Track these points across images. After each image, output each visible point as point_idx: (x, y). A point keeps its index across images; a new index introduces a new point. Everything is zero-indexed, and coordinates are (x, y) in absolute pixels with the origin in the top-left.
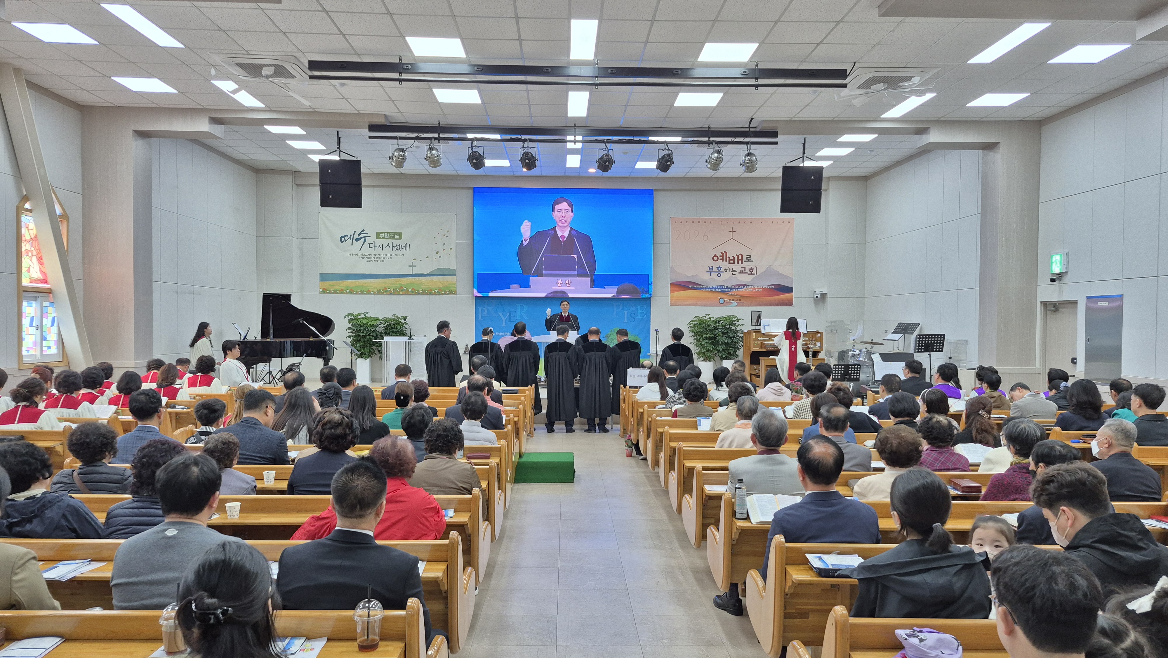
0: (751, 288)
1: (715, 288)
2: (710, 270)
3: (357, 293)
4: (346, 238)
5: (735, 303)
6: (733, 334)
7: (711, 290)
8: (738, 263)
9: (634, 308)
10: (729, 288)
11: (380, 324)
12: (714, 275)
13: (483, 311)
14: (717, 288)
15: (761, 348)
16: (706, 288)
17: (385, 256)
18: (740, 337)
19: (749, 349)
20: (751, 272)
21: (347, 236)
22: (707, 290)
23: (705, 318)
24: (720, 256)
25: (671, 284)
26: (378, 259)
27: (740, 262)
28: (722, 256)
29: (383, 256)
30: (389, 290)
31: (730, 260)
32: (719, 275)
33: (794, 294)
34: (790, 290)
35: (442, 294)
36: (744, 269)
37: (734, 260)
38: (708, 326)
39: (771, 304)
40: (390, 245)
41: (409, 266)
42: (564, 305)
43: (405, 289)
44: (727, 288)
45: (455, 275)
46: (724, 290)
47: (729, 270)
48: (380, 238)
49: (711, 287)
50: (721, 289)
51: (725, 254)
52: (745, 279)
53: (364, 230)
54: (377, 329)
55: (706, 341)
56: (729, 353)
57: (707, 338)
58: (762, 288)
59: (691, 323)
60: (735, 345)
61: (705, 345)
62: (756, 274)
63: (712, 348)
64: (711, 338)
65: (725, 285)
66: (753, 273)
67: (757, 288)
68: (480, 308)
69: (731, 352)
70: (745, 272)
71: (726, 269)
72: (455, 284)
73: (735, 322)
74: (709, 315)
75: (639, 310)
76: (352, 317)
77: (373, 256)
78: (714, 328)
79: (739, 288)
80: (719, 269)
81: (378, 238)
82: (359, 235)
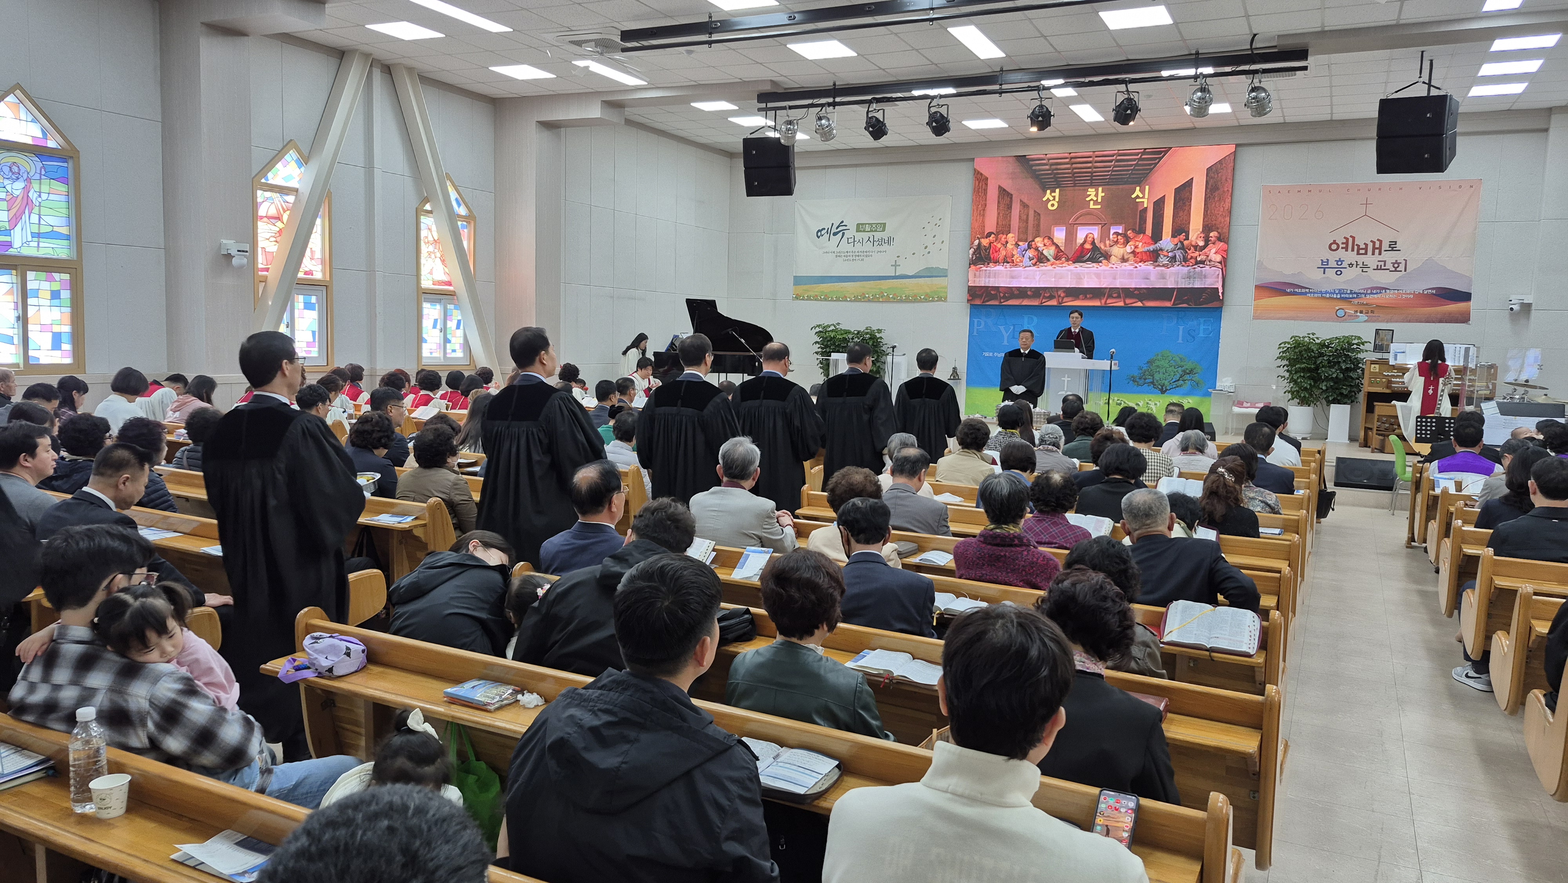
0: (1394, 293)
1: (1331, 293)
2: (1324, 265)
5: (1363, 317)
6: (1350, 365)
7: (1322, 296)
8: (1373, 254)
9: (1195, 322)
10: (1355, 293)
12: (1331, 273)
13: (979, 324)
14: (1335, 293)
16: (1314, 293)
18: (1361, 370)
20: (1396, 268)
22: (1316, 295)
23: (1306, 338)
24: (1343, 243)
25: (1258, 287)
26: (857, 258)
27: (1377, 251)
28: (1347, 243)
29: (862, 254)
30: (867, 296)
32: (1339, 273)
33: (1474, 304)
34: (1465, 297)
35: (930, 301)
36: (1382, 263)
37: (1366, 249)
38: (1311, 350)
39: (1429, 320)
41: (892, 266)
42: (1073, 318)
43: (886, 294)
44: (1351, 293)
45: (946, 276)
46: (1345, 297)
47: (1357, 265)
48: (861, 231)
49: (1324, 290)
50: (1341, 294)
51: (1351, 240)
52: (1385, 278)
55: (1302, 374)
56: (1342, 394)
57: (1303, 370)
58: (1414, 294)
59: (1282, 345)
60: (1352, 382)
61: (1299, 380)
62: (1405, 271)
63: (1310, 384)
64: (1309, 370)
65: (1348, 287)
66: (1398, 269)
67: (1404, 294)
68: (976, 320)
69: (1345, 392)
70: (1383, 267)
71: (1351, 264)
72: (946, 288)
73: (1355, 346)
74: (1313, 334)
75: (1201, 325)
76: (821, 329)
77: (851, 254)
78: (1316, 355)
79: (1372, 293)
80: (1340, 263)
81: (858, 231)
82: (837, 228)
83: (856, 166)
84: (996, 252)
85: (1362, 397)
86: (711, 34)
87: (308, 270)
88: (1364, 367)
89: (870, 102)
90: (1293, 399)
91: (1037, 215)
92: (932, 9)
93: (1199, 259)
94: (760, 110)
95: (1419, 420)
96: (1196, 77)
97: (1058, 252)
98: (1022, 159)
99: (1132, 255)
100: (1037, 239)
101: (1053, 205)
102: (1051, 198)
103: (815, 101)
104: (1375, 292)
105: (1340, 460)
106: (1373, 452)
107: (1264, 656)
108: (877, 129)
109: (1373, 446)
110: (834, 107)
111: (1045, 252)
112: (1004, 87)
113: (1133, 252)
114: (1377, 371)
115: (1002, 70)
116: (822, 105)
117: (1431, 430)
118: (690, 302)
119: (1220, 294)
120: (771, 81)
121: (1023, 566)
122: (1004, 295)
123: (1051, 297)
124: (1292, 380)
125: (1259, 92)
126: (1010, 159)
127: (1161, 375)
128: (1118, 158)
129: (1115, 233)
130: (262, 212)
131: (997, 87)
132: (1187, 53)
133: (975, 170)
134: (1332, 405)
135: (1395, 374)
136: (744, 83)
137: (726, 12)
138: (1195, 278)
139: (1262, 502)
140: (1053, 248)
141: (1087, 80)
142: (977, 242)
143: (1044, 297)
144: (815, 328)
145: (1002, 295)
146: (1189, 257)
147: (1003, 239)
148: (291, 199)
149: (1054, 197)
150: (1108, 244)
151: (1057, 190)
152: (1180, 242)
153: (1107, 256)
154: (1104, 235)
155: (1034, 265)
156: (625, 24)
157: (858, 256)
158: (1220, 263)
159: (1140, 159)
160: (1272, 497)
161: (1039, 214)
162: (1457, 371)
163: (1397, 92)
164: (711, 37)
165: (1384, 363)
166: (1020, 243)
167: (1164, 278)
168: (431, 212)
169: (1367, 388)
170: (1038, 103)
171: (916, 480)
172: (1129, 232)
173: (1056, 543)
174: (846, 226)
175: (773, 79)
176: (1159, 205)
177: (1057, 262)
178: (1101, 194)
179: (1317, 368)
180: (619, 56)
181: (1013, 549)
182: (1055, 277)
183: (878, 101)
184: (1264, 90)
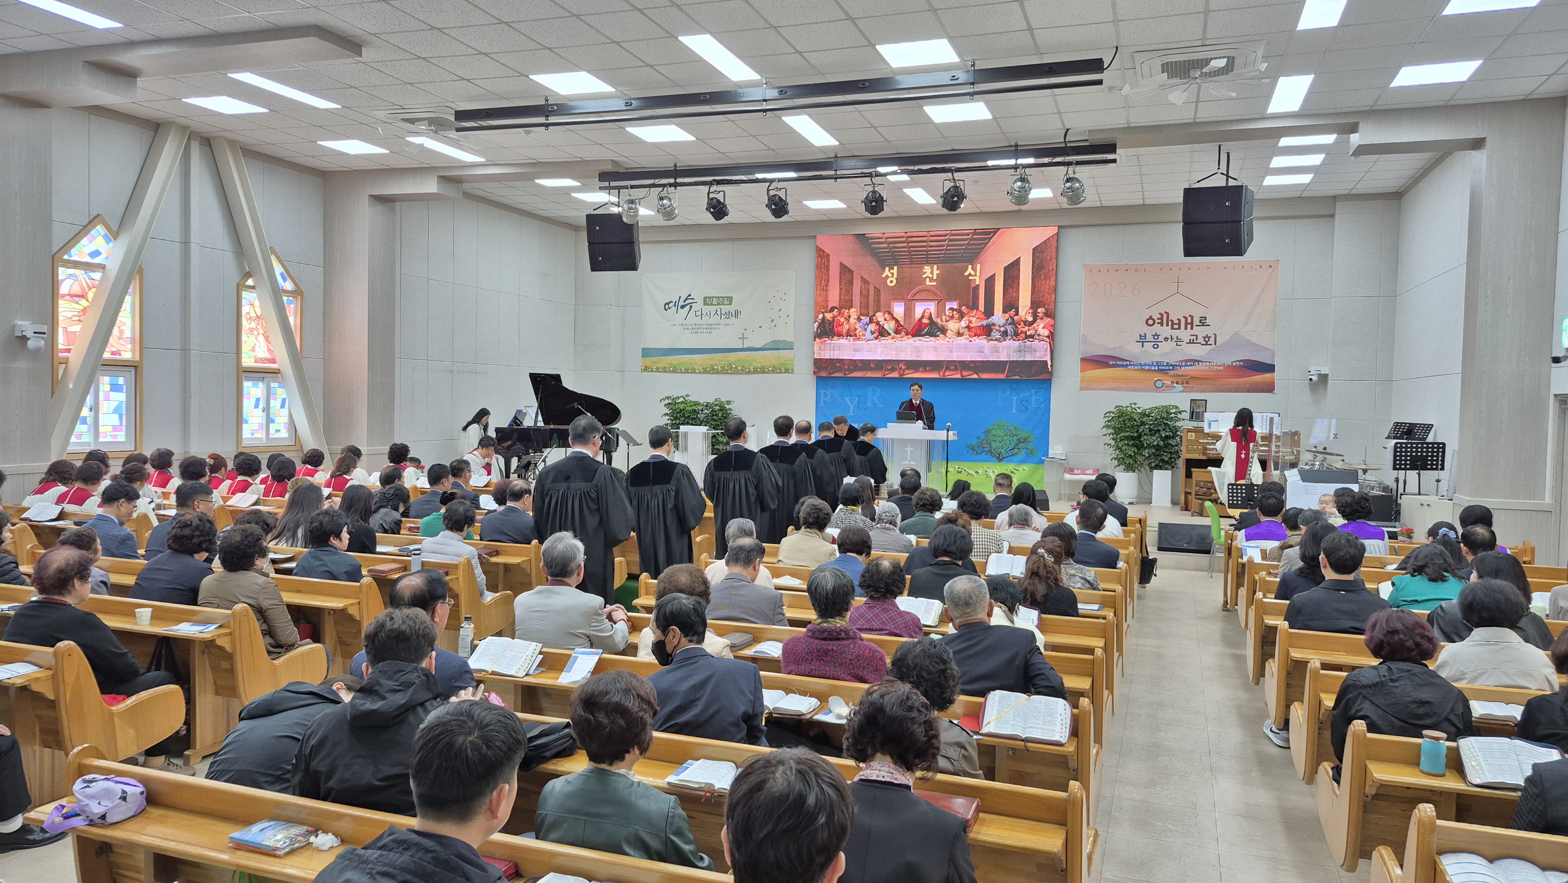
0: (1206, 366)
1: (1150, 365)
2: (1142, 339)
4: (671, 305)
5: (1179, 387)
6: (1170, 433)
7: (1142, 367)
8: (1186, 328)
9: (1027, 394)
10: (1171, 365)
11: (703, 410)
12: (1148, 346)
14: (1153, 365)
16: (1134, 365)
17: (713, 326)
18: (1179, 438)
20: (1207, 342)
21: (672, 302)
22: (1136, 367)
23: (1129, 408)
24: (1158, 319)
25: (1083, 360)
26: (705, 330)
27: (1189, 326)
28: (1162, 319)
29: (710, 327)
30: (716, 368)
31: (1173, 324)
32: (1156, 347)
33: (1277, 375)
34: (1270, 368)
35: (777, 373)
36: (1195, 338)
37: (1179, 324)
38: (1133, 419)
39: (1238, 390)
40: (719, 313)
41: (740, 338)
42: (913, 390)
43: (734, 366)
44: (1167, 365)
45: (793, 349)
46: (1163, 369)
47: (1172, 339)
48: (708, 305)
49: (1143, 363)
50: (1158, 366)
51: (1165, 316)
52: (1197, 351)
53: (690, 295)
55: (1126, 442)
56: (1163, 460)
57: (1127, 438)
58: (1224, 366)
59: (1107, 415)
60: (1171, 449)
61: (1124, 448)
62: (1215, 344)
63: (1134, 452)
64: (1133, 438)
65: (1166, 360)
66: (1209, 343)
67: (1215, 366)
68: (822, 392)
69: (1166, 459)
70: (1195, 341)
71: (1166, 338)
72: (793, 360)
73: (1173, 415)
74: (1135, 404)
75: (1033, 396)
76: (670, 401)
77: (699, 327)
78: (1139, 424)
79: (1186, 365)
80: (1156, 337)
81: (705, 304)
82: (684, 301)
83: (702, 241)
84: (840, 326)
85: (1181, 464)
86: (547, 116)
87: (114, 349)
88: (1182, 434)
89: (710, 184)
90: (1119, 465)
91: (877, 290)
92: (765, 100)
93: (1028, 333)
94: (601, 188)
95: (1230, 487)
96: (1015, 167)
97: (898, 326)
98: (861, 238)
99: (966, 330)
100: (877, 314)
101: (891, 282)
102: (890, 275)
103: (656, 181)
104: (1189, 364)
105: (1162, 526)
106: (1193, 515)
107: (1075, 743)
108: (718, 210)
109: (1193, 510)
110: (675, 187)
111: (886, 327)
112: (838, 172)
113: (968, 327)
114: (1194, 438)
115: (836, 157)
116: (664, 186)
117: (1241, 496)
118: (534, 378)
119: (1049, 367)
120: (612, 160)
121: (850, 660)
122: (849, 367)
123: (893, 370)
124: (1118, 448)
125: (1073, 182)
126: (851, 238)
127: (998, 444)
128: (951, 237)
129: (950, 309)
130: (64, 289)
131: (832, 173)
132: (1007, 145)
133: (817, 247)
134: (1155, 471)
135: (1210, 442)
136: (583, 162)
137: (563, 96)
138: (1025, 351)
139: (1082, 578)
140: (894, 322)
141: (916, 168)
142: (821, 316)
143: (887, 370)
144: (664, 399)
145: (846, 367)
146: (1019, 332)
147: (846, 314)
148: (97, 275)
149: (892, 274)
150: (944, 320)
151: (896, 268)
152: (1011, 317)
153: (944, 331)
154: (940, 311)
155: (876, 338)
156: (459, 103)
158: (1048, 337)
159: (971, 239)
160: (1091, 572)
161: (879, 290)
162: (1264, 438)
163: (1198, 182)
164: (548, 120)
165: (1199, 431)
166: (862, 318)
167: (997, 351)
168: (253, 287)
169: (1185, 455)
170: (870, 189)
171: (751, 569)
172: (963, 308)
173: (886, 630)
174: (693, 299)
175: (613, 159)
176: (990, 282)
177: (898, 336)
178: (936, 272)
179: (1140, 436)
180: (453, 134)
181: (840, 642)
182: (896, 351)
183: (719, 183)
184: (1078, 180)
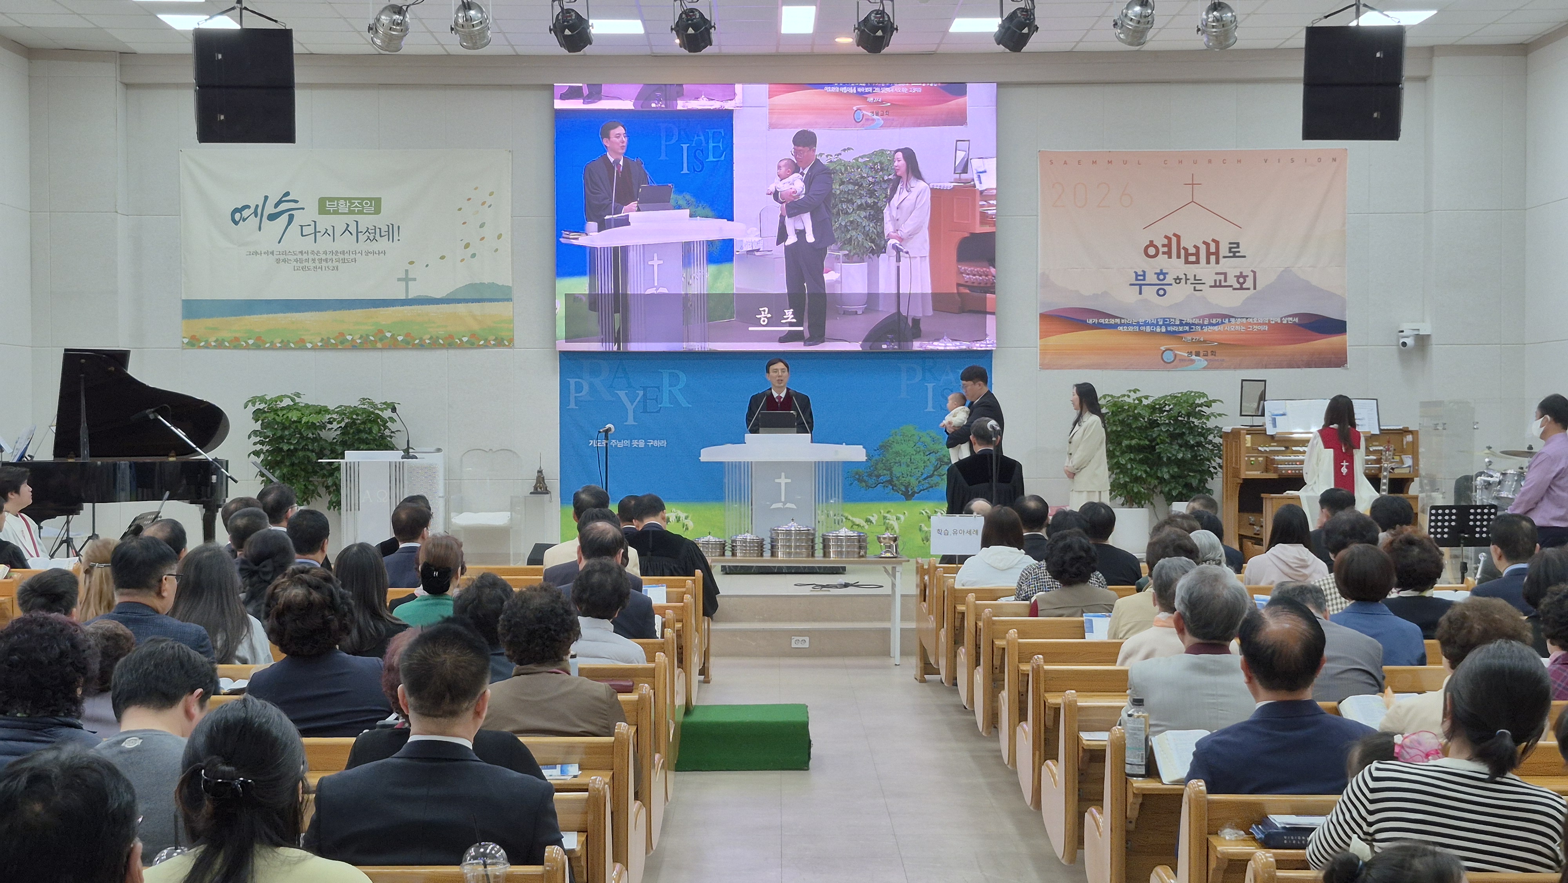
0: (1241, 324)
1: (1152, 324)
3: (273, 348)
4: (246, 213)
5: (1201, 362)
6: (1198, 439)
7: (1141, 328)
8: (1208, 262)
10: (1187, 324)
11: (330, 423)
12: (1149, 292)
13: (579, 388)
14: (1157, 324)
15: (1267, 470)
16: (1128, 325)
17: (341, 256)
18: (1215, 445)
19: (1236, 472)
20: (1241, 284)
21: (248, 207)
22: (1131, 329)
23: (1126, 399)
24: (1164, 246)
25: (1044, 316)
26: (324, 264)
27: (1213, 258)
28: (1169, 246)
29: (334, 257)
30: (349, 338)
31: (1187, 254)
32: (1161, 293)
33: (1351, 338)
34: (1338, 327)
35: (479, 347)
36: (1222, 277)
37: (1197, 254)
38: (1136, 417)
39: (1292, 363)
40: (352, 228)
41: (399, 280)
42: (774, 372)
43: (388, 335)
44: (1181, 324)
45: (509, 300)
46: (1174, 330)
47: (1187, 279)
48: (328, 213)
49: (1141, 320)
50: (1166, 326)
51: (1174, 240)
52: (1227, 300)
53: (287, 194)
54: (323, 434)
57: (1131, 449)
58: (1269, 324)
62: (1255, 288)
65: (1177, 315)
66: (1244, 286)
67: (1255, 324)
68: (572, 385)
71: (1178, 278)
72: (511, 321)
73: (1199, 408)
77: (311, 257)
78: (1149, 423)
79: (1210, 324)
80: (1161, 277)
82: (276, 206)
104: (1214, 321)
127: (904, 469)
157: (326, 260)
174: (296, 202)
179: (1153, 445)
